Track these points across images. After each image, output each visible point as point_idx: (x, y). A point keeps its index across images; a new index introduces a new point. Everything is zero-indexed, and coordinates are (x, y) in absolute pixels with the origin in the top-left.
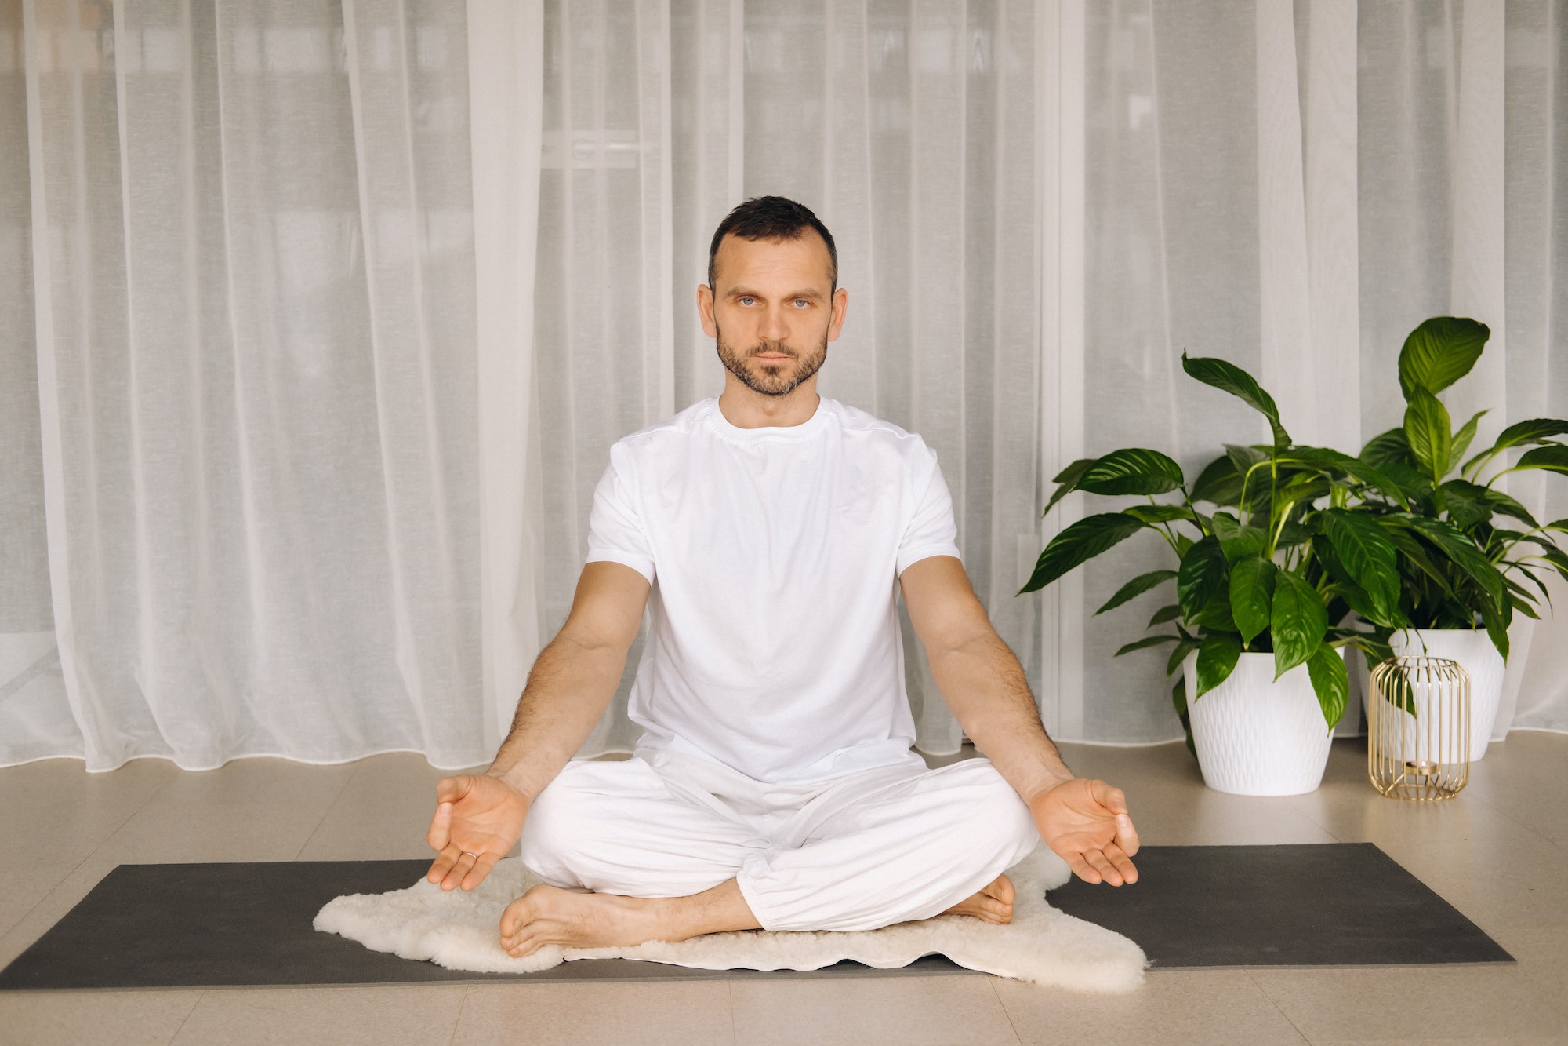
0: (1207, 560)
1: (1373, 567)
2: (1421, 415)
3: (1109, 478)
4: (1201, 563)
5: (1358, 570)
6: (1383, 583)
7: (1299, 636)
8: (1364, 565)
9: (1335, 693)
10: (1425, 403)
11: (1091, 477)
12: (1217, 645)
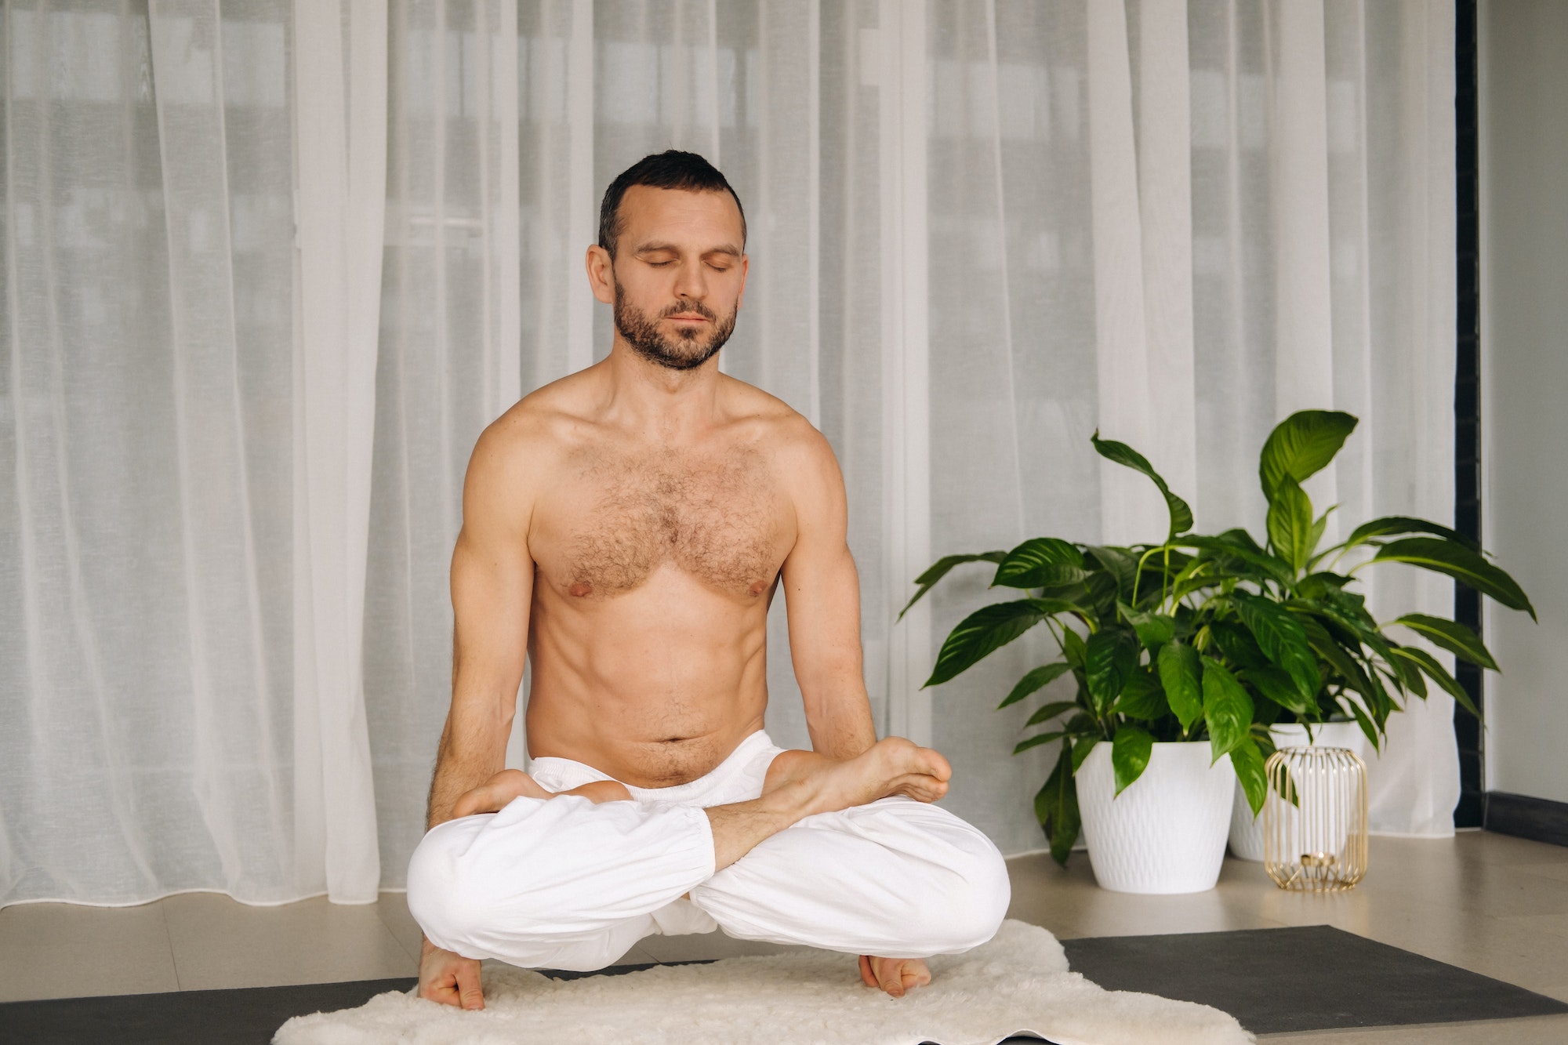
0: (1112, 648)
1: (1289, 649)
2: (1286, 507)
3: (1023, 571)
4: (1107, 652)
5: (1276, 652)
6: (1302, 664)
7: (1230, 719)
8: (1280, 648)
9: (1256, 780)
10: (1291, 495)
11: (1008, 571)
12: (1129, 737)
